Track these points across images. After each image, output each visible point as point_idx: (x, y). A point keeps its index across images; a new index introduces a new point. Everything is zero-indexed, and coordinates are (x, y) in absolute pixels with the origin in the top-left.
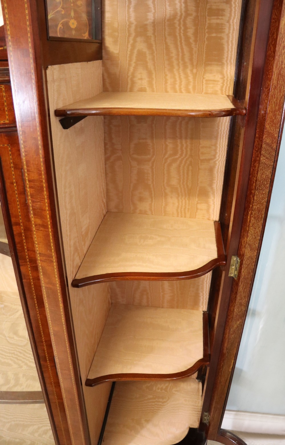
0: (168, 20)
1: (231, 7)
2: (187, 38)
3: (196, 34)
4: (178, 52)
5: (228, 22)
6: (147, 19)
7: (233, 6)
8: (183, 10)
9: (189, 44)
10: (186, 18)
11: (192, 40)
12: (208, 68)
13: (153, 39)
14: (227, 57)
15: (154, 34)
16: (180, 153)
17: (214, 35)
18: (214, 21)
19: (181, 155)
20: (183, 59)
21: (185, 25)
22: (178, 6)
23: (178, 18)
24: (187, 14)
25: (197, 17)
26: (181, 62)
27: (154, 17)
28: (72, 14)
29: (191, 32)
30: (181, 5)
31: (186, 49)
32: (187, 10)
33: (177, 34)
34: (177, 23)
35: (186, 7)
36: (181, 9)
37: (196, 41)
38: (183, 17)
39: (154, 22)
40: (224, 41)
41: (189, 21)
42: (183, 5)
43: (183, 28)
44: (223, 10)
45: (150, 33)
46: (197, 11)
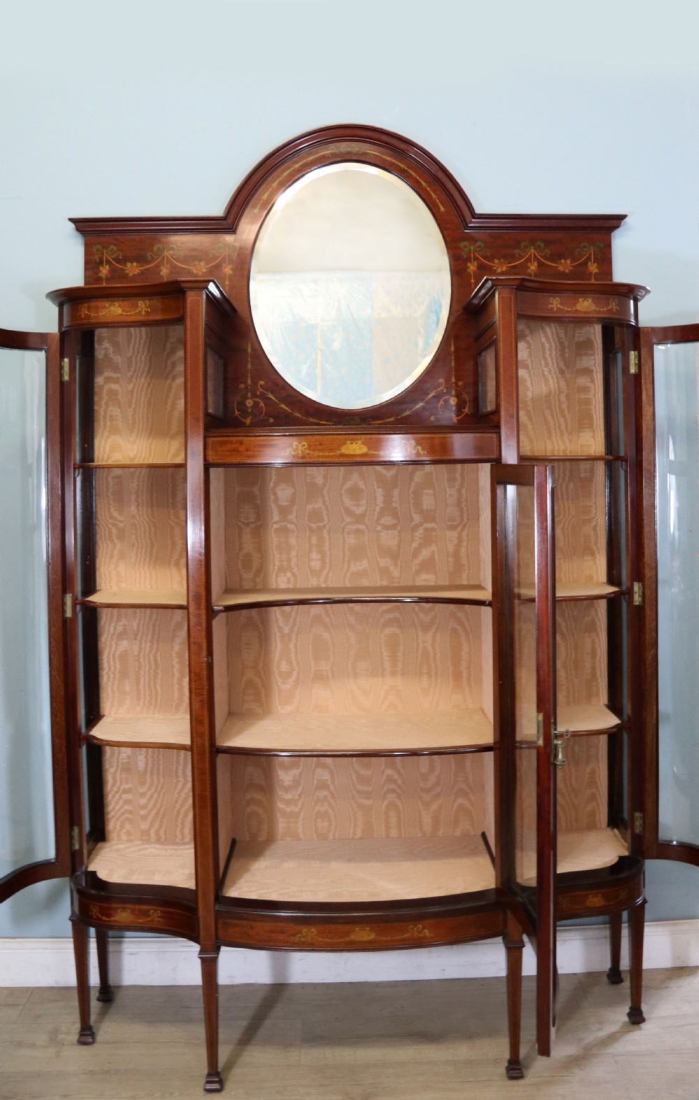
0: (545, 397)
1: (595, 384)
2: (562, 412)
3: (568, 407)
4: (555, 422)
5: (594, 396)
6: (527, 397)
7: (597, 384)
8: (557, 389)
9: (564, 416)
10: (559, 394)
11: (566, 412)
12: (581, 434)
13: (532, 412)
14: (597, 424)
15: (533, 408)
16: (563, 513)
17: (583, 407)
18: (583, 396)
19: (565, 516)
20: (560, 427)
21: (559, 400)
22: (552, 386)
23: (553, 394)
24: (560, 392)
25: (568, 393)
26: (558, 431)
27: (533, 394)
28: (453, 393)
29: (564, 406)
30: (554, 386)
31: (562, 420)
32: (559, 389)
33: (554, 408)
34: (553, 398)
35: (559, 386)
36: (555, 389)
37: (569, 413)
38: (557, 394)
39: (532, 399)
40: (593, 412)
41: (563, 398)
42: (556, 385)
43: (557, 403)
44: (588, 387)
45: (530, 408)
46: (568, 390)
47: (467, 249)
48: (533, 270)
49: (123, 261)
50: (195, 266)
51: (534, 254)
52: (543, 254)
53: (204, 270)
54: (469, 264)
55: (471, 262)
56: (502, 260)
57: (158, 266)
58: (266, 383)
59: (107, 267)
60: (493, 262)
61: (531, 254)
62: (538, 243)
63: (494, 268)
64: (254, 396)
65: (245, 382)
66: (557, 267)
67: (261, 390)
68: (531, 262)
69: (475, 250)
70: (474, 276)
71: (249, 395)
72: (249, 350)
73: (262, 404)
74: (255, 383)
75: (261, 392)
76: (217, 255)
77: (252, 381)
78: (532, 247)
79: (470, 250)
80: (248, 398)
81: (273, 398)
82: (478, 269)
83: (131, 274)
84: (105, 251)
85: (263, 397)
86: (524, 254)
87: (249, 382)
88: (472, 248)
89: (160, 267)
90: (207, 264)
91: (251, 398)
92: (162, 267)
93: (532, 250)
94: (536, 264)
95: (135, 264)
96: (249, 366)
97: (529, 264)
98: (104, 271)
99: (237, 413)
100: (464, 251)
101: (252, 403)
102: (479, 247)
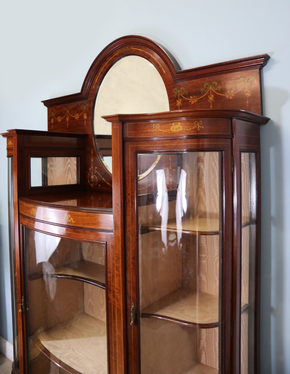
47: (176, 93)
48: (211, 100)
49: (56, 117)
50: (76, 116)
51: (211, 90)
52: (216, 89)
53: (78, 117)
54: (177, 101)
55: (178, 100)
56: (194, 96)
57: (65, 118)
58: (98, 168)
59: (53, 119)
60: (189, 98)
61: (210, 90)
62: (214, 83)
63: (190, 102)
64: (94, 174)
65: (91, 168)
66: (225, 96)
67: (96, 171)
68: (210, 96)
69: (180, 92)
70: (180, 108)
71: (92, 173)
72: (92, 153)
73: (96, 178)
74: (94, 168)
75: (96, 172)
76: (82, 110)
77: (93, 167)
78: (211, 86)
79: (178, 93)
80: (92, 175)
81: (100, 175)
82: (182, 103)
83: (59, 122)
84: (52, 113)
85: (96, 174)
86: (206, 91)
87: (92, 167)
88: (179, 91)
89: (66, 117)
90: (79, 114)
91: (93, 175)
92: (67, 118)
93: (211, 87)
94: (213, 96)
95: (60, 117)
96: (92, 160)
97: (209, 96)
98: (52, 121)
99: (89, 181)
100: (175, 93)
101: (93, 177)
102: (182, 90)
